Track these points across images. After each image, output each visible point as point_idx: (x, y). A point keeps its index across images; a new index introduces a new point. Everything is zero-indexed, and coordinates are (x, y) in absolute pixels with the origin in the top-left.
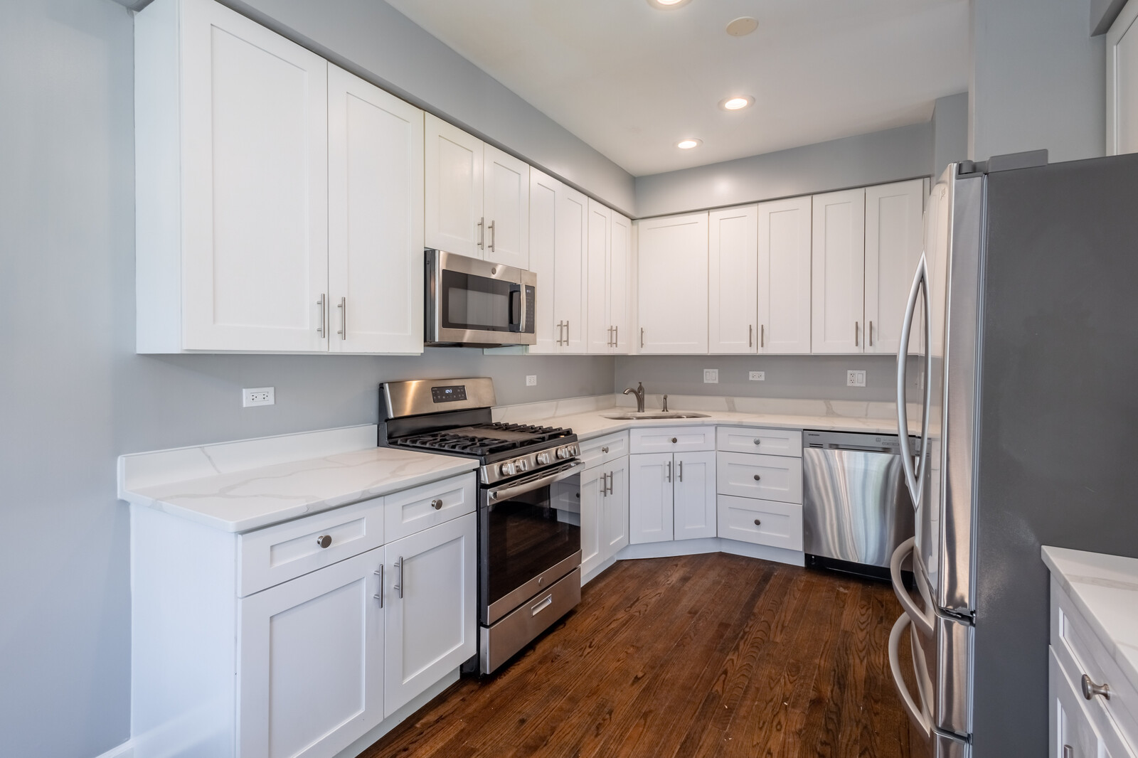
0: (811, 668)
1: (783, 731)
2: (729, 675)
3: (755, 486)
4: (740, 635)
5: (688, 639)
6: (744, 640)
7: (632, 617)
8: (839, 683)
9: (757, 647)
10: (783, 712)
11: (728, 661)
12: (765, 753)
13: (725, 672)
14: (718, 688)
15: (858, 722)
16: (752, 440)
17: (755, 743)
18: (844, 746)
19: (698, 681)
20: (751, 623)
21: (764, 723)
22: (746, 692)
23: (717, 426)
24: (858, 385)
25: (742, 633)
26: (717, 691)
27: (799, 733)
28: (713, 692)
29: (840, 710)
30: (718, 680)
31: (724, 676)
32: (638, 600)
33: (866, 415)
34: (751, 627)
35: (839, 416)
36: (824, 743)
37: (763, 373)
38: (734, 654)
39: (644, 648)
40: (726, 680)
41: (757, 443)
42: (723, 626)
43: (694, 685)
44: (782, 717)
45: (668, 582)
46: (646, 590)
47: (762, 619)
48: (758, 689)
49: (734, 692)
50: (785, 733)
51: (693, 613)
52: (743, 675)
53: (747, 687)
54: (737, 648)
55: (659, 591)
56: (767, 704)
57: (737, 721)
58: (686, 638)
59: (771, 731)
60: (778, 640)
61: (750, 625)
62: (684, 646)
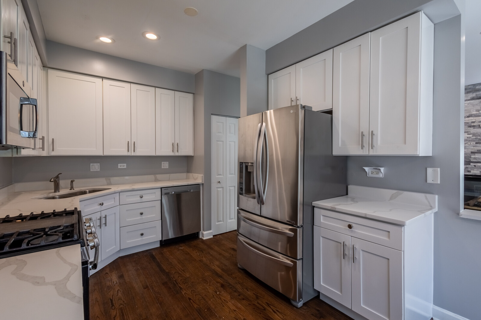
0: (208, 277)
1: (228, 301)
2: (192, 299)
3: (141, 218)
4: (175, 283)
5: (160, 298)
6: (178, 283)
7: (121, 309)
8: (219, 276)
9: (185, 283)
10: (220, 296)
11: (185, 294)
12: (234, 312)
13: (190, 299)
14: (196, 306)
15: (236, 283)
16: (139, 196)
17: (228, 312)
18: (243, 292)
19: (187, 310)
20: (172, 276)
21: (222, 304)
22: (204, 299)
23: (119, 192)
24: (166, 168)
25: (174, 282)
26: (197, 307)
27: (232, 298)
28: (196, 308)
29: (229, 283)
30: (191, 303)
31: (191, 300)
32: (112, 301)
33: (169, 179)
34: (174, 278)
35: (160, 181)
36: (239, 295)
37: (125, 165)
38: (183, 291)
39: (148, 317)
40: (194, 301)
41: (141, 197)
42: (165, 284)
43: (188, 312)
44: (222, 298)
45: (115, 283)
46: (109, 293)
47: (174, 273)
48: (205, 295)
49: (202, 303)
50: (229, 301)
51: (146, 287)
52: (196, 295)
53: (202, 297)
54: (181, 288)
55: (117, 290)
56: (214, 298)
57: (216, 310)
58: (159, 299)
59: (226, 304)
60: (188, 276)
61: (173, 277)
62: (163, 302)
